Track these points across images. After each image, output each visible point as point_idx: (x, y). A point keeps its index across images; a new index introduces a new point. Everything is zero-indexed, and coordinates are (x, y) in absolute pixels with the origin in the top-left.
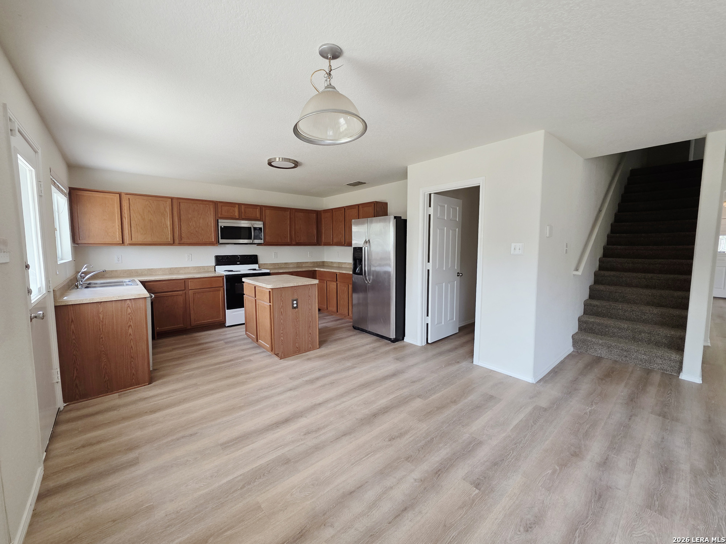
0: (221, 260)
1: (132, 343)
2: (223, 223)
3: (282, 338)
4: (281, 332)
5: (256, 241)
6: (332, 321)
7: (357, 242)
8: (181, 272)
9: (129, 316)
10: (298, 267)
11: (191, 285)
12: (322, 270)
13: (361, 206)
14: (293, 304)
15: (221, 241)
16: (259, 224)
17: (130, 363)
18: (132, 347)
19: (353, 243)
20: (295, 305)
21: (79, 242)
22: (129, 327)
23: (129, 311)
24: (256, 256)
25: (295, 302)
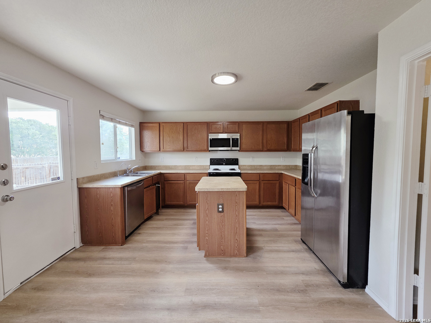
0: (214, 162)
1: (113, 216)
2: (212, 136)
3: (207, 238)
4: (206, 232)
5: (234, 148)
6: (289, 224)
7: (306, 148)
8: (191, 168)
9: (111, 198)
10: (271, 169)
11: (188, 178)
12: (286, 173)
13: (323, 110)
14: (219, 208)
15: (210, 149)
16: (237, 136)
17: (112, 229)
18: (113, 219)
19: (302, 149)
20: (220, 210)
21: (145, 150)
22: (111, 205)
23: (112, 195)
24: (237, 159)
25: (220, 206)
